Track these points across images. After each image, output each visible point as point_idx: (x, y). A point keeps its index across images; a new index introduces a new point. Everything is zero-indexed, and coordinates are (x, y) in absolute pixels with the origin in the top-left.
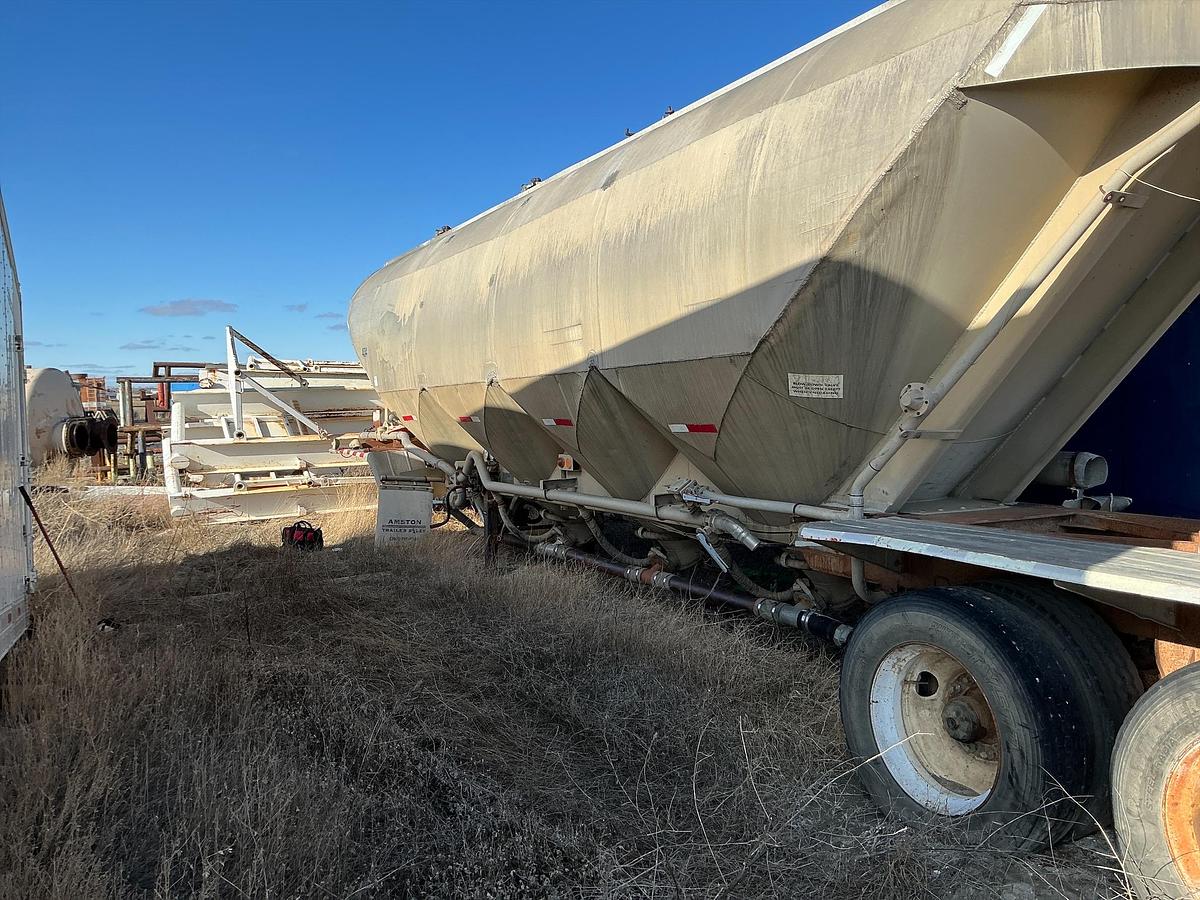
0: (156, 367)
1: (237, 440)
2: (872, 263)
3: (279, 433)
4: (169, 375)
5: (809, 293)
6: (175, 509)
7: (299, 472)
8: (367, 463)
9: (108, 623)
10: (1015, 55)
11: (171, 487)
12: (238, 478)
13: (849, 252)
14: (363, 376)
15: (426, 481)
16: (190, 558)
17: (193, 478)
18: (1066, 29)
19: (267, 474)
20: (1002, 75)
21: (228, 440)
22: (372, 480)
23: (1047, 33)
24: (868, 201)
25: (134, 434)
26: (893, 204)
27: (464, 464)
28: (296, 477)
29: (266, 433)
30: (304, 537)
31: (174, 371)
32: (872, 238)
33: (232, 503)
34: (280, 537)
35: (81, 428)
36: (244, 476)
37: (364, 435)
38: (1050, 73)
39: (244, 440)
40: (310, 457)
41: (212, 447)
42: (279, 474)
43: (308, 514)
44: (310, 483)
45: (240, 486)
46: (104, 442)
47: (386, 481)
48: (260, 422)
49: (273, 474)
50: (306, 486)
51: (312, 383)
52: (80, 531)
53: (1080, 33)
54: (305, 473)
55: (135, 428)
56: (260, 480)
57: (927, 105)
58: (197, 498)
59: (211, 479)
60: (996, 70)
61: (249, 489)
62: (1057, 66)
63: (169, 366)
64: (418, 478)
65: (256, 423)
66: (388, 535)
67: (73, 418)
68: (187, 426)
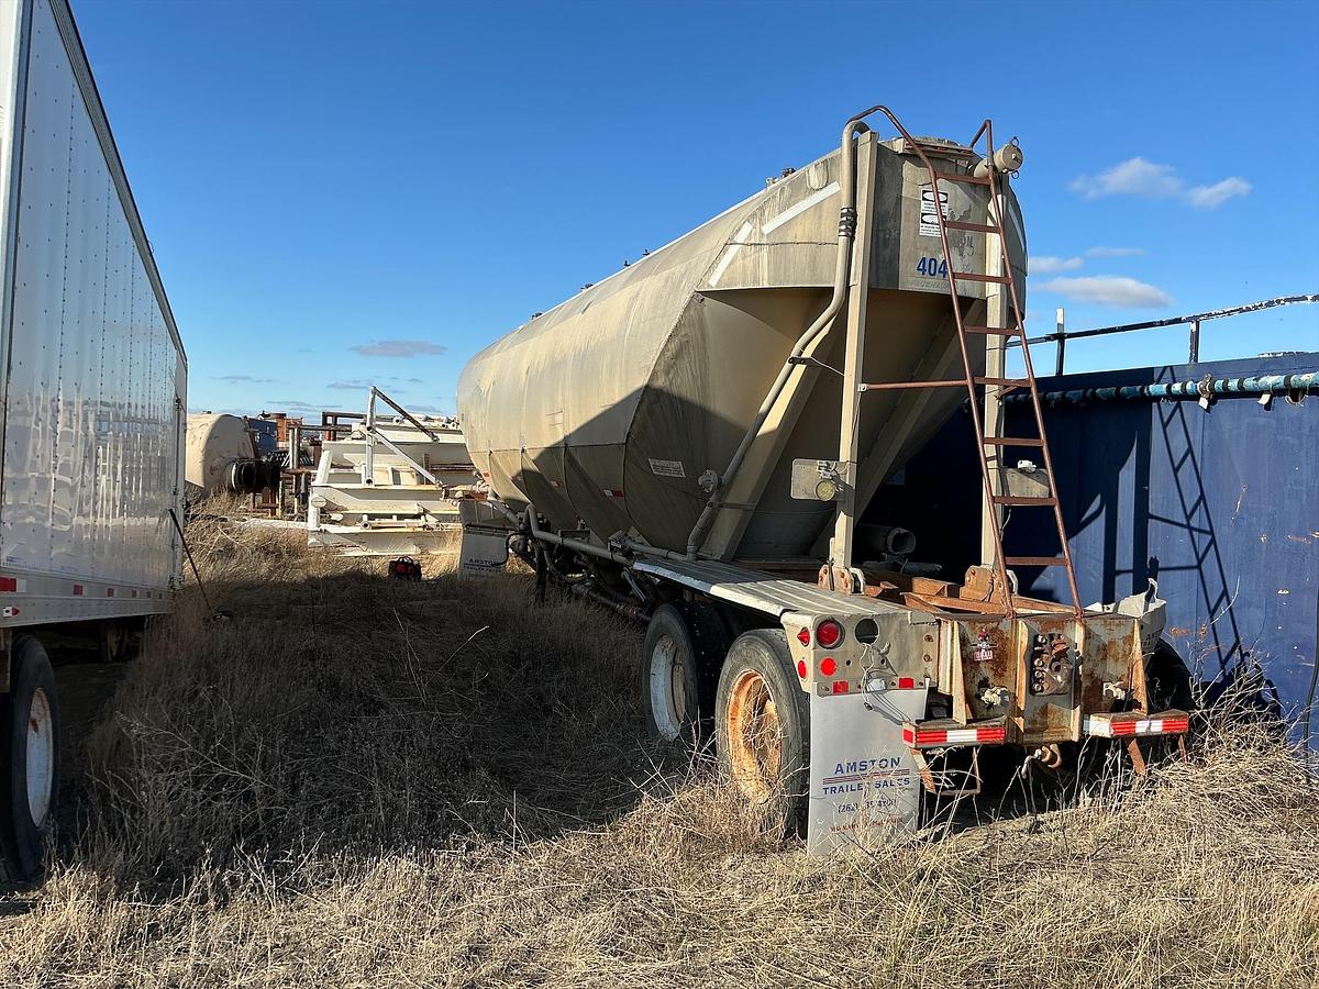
0: (325, 416)
1: (367, 486)
2: (675, 390)
3: (409, 482)
4: (336, 424)
5: (644, 406)
6: (312, 540)
7: (417, 517)
8: (458, 512)
9: (224, 613)
10: (723, 275)
11: (312, 523)
12: (365, 518)
13: (660, 383)
14: (460, 432)
15: (504, 529)
16: (311, 579)
17: (335, 516)
18: (749, 262)
19: (390, 516)
20: (717, 286)
21: (364, 485)
22: (459, 526)
23: (739, 262)
24: (662, 353)
25: (298, 476)
26: (678, 355)
27: (524, 515)
28: (415, 521)
29: (397, 480)
30: (406, 570)
31: (340, 421)
32: (671, 376)
33: (358, 539)
34: (387, 570)
35: (249, 468)
36: (372, 517)
37: (469, 488)
38: (740, 287)
39: (372, 486)
40: (427, 504)
41: (346, 491)
42: (401, 517)
43: (422, 553)
44: (424, 526)
45: (366, 525)
46: (268, 481)
47: (470, 527)
48: (394, 471)
49: (395, 517)
50: (421, 529)
51: (444, 438)
52: (228, 551)
53: (757, 264)
54: (423, 517)
55: (299, 471)
56: (383, 521)
57: (684, 299)
58: (329, 533)
59: (349, 519)
60: (713, 283)
61: (374, 528)
62: (744, 284)
63: (335, 416)
64: (497, 526)
65: (391, 473)
66: (467, 571)
67: (242, 459)
68: (332, 471)
